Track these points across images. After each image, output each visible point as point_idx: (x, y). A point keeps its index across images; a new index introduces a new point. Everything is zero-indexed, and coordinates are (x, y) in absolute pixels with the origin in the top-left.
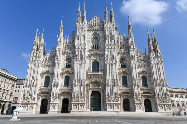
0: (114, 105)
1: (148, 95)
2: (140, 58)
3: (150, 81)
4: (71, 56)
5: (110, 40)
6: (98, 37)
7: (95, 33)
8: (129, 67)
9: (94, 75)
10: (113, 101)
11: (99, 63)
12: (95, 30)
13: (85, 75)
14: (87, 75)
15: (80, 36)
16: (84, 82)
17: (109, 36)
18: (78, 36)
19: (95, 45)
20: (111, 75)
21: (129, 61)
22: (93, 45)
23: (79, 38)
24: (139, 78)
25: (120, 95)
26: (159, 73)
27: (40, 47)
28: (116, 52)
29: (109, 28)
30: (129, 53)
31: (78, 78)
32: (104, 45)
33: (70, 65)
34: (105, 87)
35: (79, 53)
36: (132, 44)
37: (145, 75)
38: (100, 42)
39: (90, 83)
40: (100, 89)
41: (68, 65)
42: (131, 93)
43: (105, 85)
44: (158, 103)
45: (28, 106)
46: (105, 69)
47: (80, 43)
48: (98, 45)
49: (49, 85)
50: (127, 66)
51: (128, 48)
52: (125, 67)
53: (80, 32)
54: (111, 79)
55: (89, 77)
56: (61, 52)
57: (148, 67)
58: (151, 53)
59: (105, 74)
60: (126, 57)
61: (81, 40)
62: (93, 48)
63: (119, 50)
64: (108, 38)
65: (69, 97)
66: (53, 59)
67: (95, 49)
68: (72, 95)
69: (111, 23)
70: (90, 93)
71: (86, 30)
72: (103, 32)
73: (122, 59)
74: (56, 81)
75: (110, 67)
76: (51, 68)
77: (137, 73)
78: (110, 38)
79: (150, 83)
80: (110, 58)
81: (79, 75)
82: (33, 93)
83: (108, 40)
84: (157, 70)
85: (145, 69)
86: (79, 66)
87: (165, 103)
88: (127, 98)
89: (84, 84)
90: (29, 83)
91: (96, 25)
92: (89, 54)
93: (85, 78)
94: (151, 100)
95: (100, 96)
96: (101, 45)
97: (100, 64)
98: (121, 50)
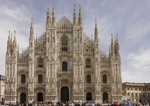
0: (80, 97)
1: (106, 90)
2: (103, 59)
3: (109, 79)
4: (43, 57)
5: (78, 43)
6: (67, 39)
7: (64, 35)
8: (94, 67)
9: (63, 74)
10: (79, 95)
11: (68, 63)
12: (65, 32)
13: (56, 74)
14: (57, 74)
15: (50, 39)
16: (55, 80)
17: (77, 39)
18: (48, 38)
19: (65, 47)
20: (77, 74)
21: (93, 62)
22: (63, 47)
23: (49, 40)
24: (100, 76)
25: (84, 90)
26: (116, 73)
27: (14, 49)
28: (83, 54)
29: (77, 31)
30: (94, 55)
31: (50, 77)
32: (73, 47)
33: (42, 65)
34: (72, 84)
35: (50, 55)
36: (97, 47)
37: (106, 74)
38: (68, 44)
39: (60, 80)
40: (68, 85)
41: (41, 64)
42: (93, 88)
43: (72, 82)
44: (112, 95)
45: (10, 98)
46: (73, 69)
47: (50, 45)
48: (67, 47)
49: (25, 82)
50: (92, 66)
51: (94, 50)
52: (90, 67)
53: (50, 34)
54: (77, 77)
55: (59, 75)
56: (34, 53)
57: (109, 67)
58: (112, 55)
59: (73, 73)
60: (92, 58)
61: (51, 42)
62: (63, 50)
63: (85, 52)
64: (76, 41)
65: (43, 92)
66: (27, 60)
67: (65, 51)
68: (45, 90)
69: (79, 25)
70: (60, 88)
71: (56, 32)
72: (72, 34)
73: (88, 61)
74: (31, 79)
75: (77, 67)
76: (26, 68)
77: (99, 73)
78: (78, 41)
79: (109, 81)
80: (77, 59)
81: (50, 74)
82: (13, 88)
83: (76, 42)
84: (115, 70)
85: (106, 69)
86: (50, 66)
87: (118, 95)
88: (90, 92)
89: (55, 81)
90: (9, 81)
91: (65, 27)
92: (59, 55)
93: (56, 77)
94: (109, 93)
95: (69, 90)
96: (70, 47)
97: (69, 65)
98: (87, 52)
